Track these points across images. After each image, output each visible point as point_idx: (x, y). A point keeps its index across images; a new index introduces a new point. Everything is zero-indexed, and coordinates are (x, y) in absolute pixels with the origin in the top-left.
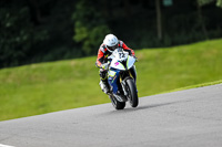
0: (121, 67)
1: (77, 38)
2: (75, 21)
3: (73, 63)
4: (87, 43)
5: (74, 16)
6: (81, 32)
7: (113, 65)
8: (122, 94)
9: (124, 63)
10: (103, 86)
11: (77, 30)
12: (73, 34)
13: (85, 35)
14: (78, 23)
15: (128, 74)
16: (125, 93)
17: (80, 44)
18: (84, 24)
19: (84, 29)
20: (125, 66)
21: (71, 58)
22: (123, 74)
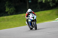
0: (32, 19)
1: (6, 11)
2: (6, 6)
3: (5, 17)
4: (9, 12)
5: (6, 5)
6: (7, 9)
7: (30, 18)
8: (32, 26)
9: (33, 18)
10: (27, 23)
11: (6, 9)
12: (5, 10)
13: (8, 10)
14: (6, 7)
15: (34, 21)
16: (33, 26)
17: (7, 12)
18: (8, 7)
19: (8, 8)
20: (34, 19)
21: (5, 16)
22: (33, 21)
